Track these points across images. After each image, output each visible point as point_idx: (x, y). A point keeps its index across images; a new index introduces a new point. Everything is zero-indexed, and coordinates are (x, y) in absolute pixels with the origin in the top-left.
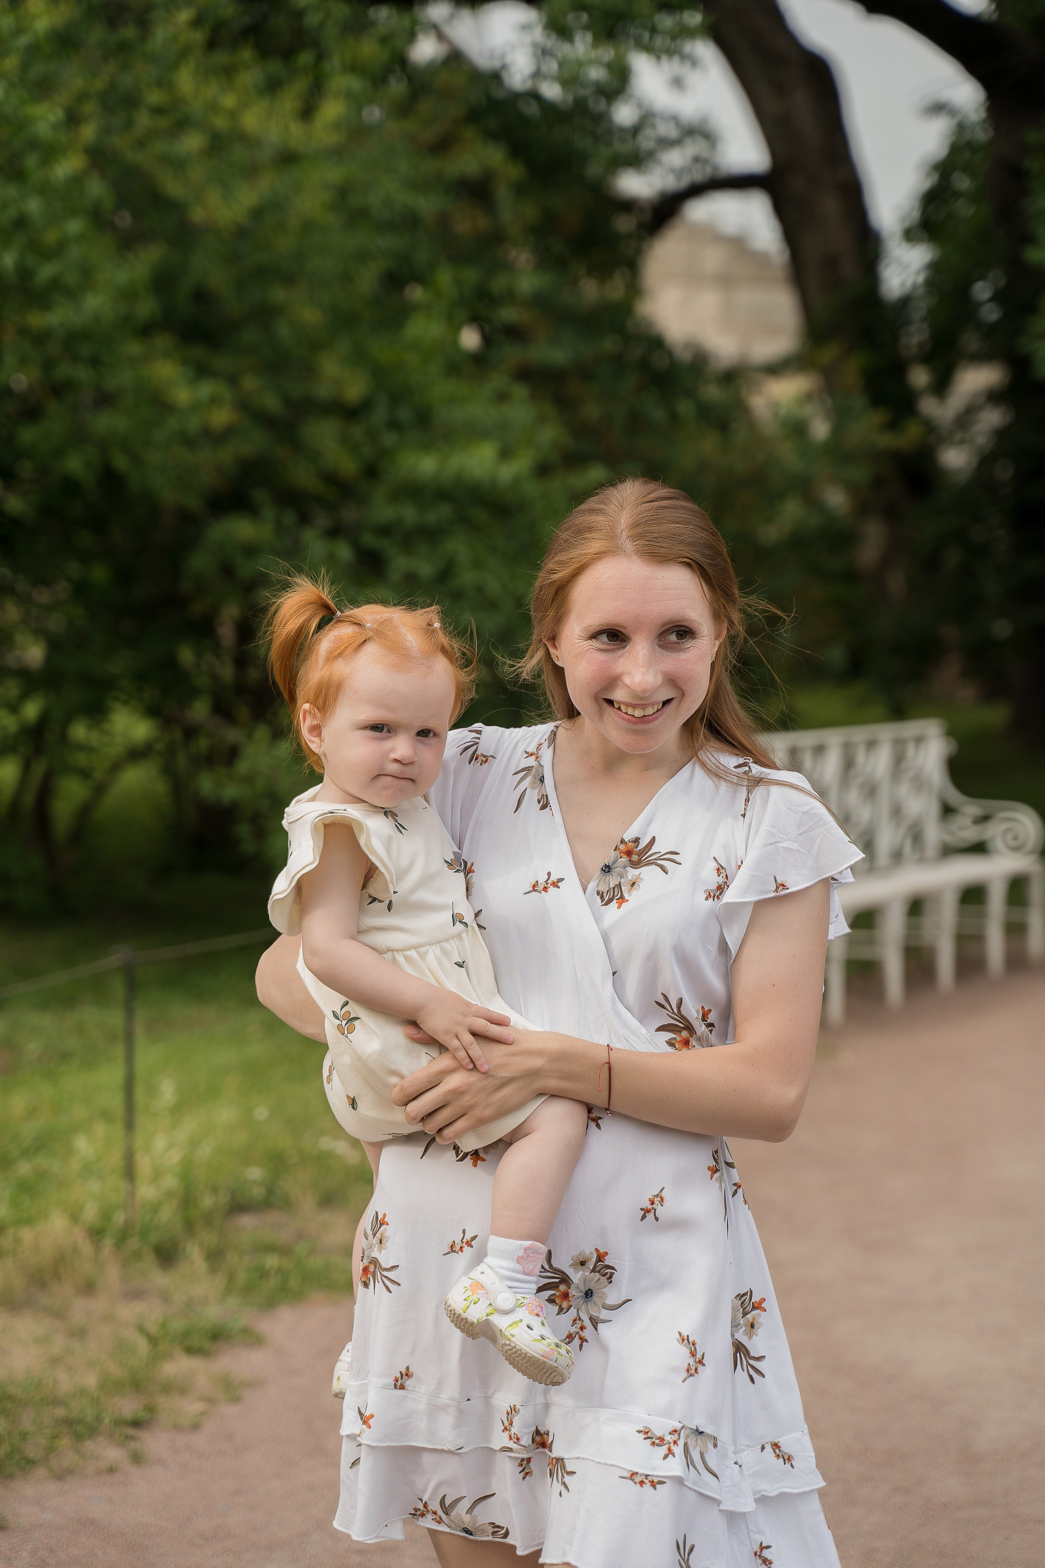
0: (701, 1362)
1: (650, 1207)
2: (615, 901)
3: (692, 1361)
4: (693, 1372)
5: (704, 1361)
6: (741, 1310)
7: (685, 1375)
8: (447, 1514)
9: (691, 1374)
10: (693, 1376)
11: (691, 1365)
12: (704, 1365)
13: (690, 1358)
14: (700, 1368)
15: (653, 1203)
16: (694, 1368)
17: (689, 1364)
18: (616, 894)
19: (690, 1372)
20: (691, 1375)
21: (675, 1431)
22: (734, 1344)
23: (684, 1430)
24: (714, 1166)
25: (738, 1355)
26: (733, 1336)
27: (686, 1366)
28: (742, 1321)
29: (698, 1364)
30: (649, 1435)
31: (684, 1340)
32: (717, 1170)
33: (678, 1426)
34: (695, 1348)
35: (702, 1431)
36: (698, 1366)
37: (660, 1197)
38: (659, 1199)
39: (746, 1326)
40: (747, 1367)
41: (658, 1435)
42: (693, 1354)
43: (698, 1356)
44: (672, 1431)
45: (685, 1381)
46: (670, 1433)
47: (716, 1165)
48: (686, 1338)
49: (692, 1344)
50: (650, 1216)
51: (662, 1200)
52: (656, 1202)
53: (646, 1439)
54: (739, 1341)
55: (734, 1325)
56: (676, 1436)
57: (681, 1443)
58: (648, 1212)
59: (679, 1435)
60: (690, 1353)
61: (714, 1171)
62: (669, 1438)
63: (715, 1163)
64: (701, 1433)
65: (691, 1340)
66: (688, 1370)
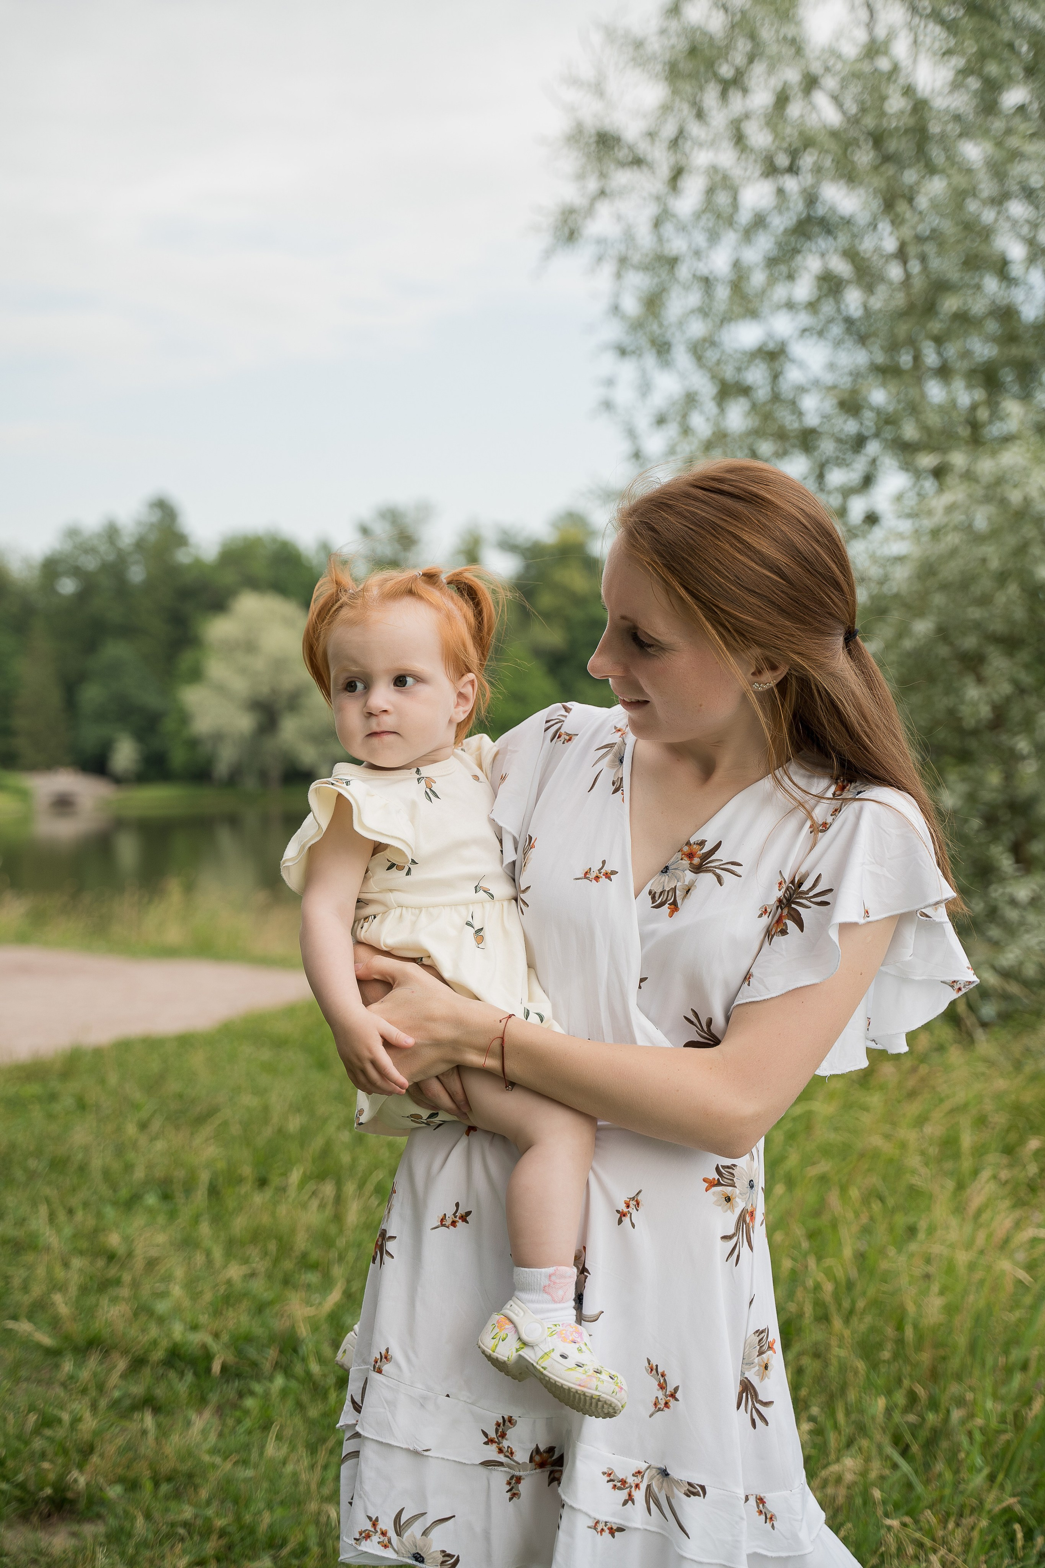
0: (673, 1396)
1: (625, 1210)
2: (667, 905)
3: (660, 1394)
4: (662, 1406)
5: (677, 1395)
6: (758, 1347)
7: (653, 1409)
8: (399, 1534)
9: (659, 1408)
10: (662, 1410)
11: (659, 1399)
12: (677, 1400)
13: (658, 1390)
14: (672, 1402)
15: (628, 1207)
16: (662, 1402)
17: (657, 1397)
18: (669, 898)
19: (659, 1406)
20: (660, 1410)
21: (639, 1472)
22: (742, 1382)
23: (649, 1470)
24: (714, 1179)
25: (744, 1395)
26: (743, 1373)
27: (654, 1400)
28: (756, 1360)
29: (669, 1398)
30: (612, 1477)
31: (652, 1370)
32: (719, 1184)
33: (643, 1466)
34: (665, 1380)
35: (670, 1473)
36: (670, 1401)
37: (637, 1201)
38: (635, 1203)
39: (760, 1365)
40: (752, 1410)
41: (621, 1476)
42: (662, 1387)
43: (670, 1389)
44: (636, 1473)
45: (650, 1416)
46: (633, 1475)
47: (718, 1179)
48: (655, 1367)
49: (663, 1375)
50: (626, 1220)
51: (638, 1204)
52: (631, 1205)
53: (608, 1481)
54: (749, 1381)
55: (747, 1362)
56: (640, 1477)
57: (643, 1486)
58: (624, 1216)
59: (643, 1477)
60: (658, 1385)
61: (712, 1184)
62: (631, 1480)
63: (717, 1177)
64: (667, 1475)
65: (660, 1371)
66: (655, 1404)
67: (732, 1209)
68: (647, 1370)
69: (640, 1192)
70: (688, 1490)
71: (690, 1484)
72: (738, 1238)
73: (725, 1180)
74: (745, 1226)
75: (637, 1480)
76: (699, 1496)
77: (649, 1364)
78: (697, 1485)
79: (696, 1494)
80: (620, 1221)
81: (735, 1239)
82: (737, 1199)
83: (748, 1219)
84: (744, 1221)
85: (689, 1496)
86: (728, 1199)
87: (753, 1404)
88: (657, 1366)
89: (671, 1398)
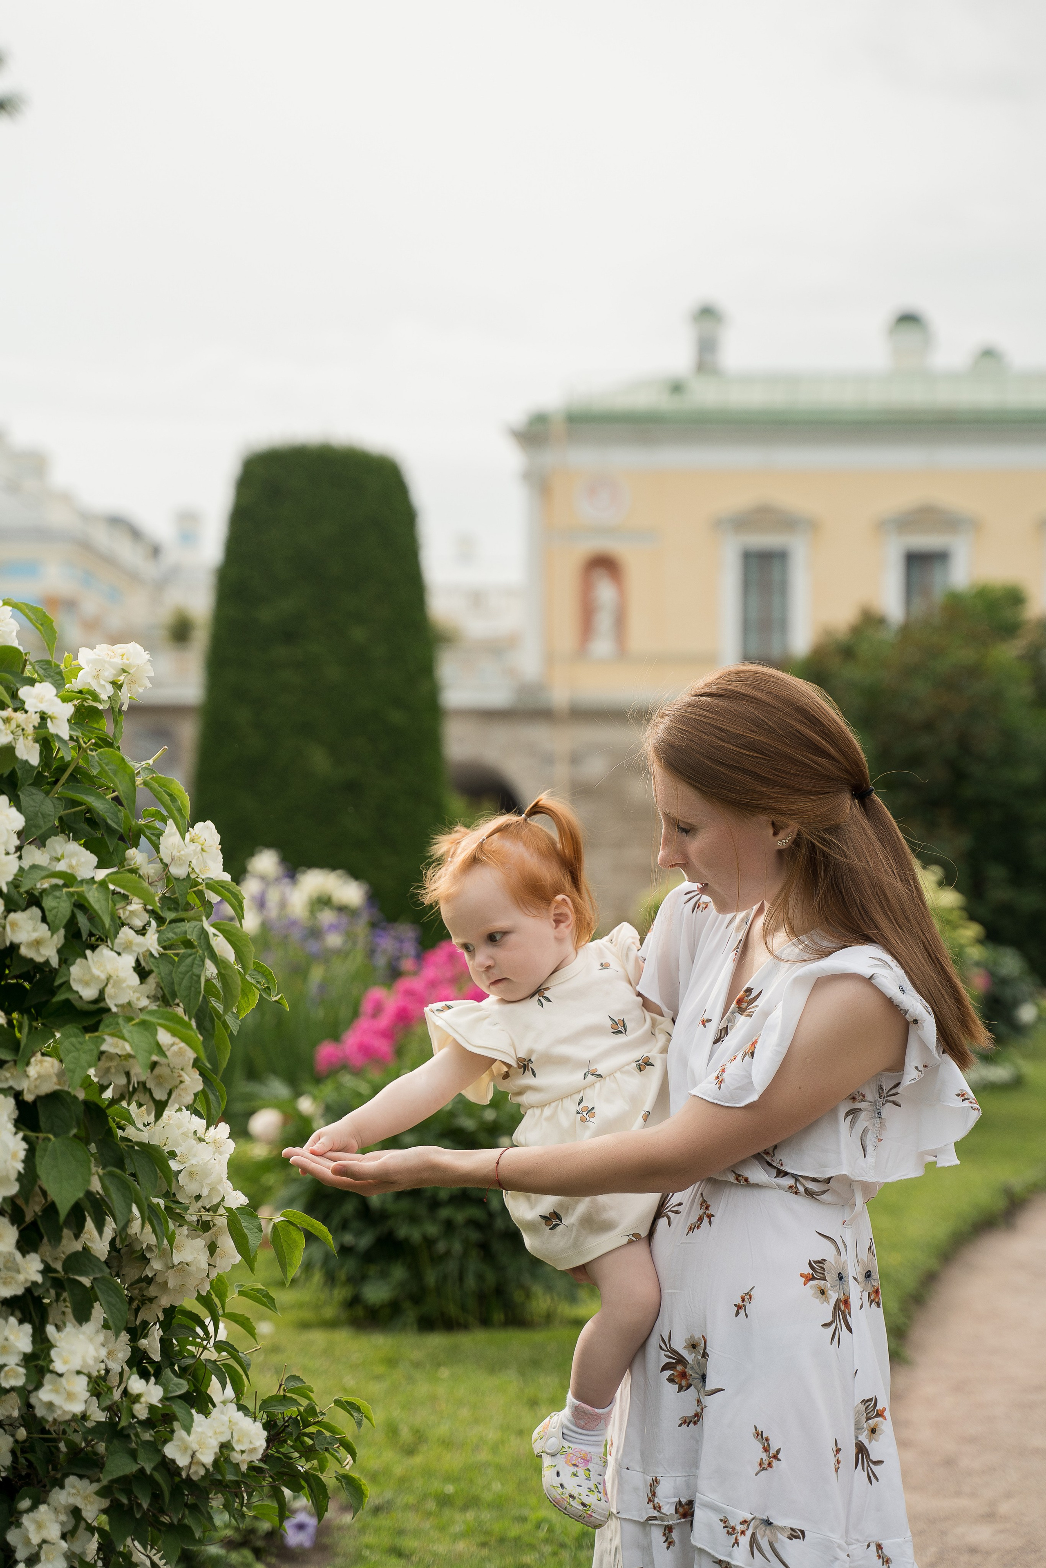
0: (775, 1457)
1: (741, 1304)
3: (764, 1456)
4: (766, 1466)
5: (779, 1456)
7: (758, 1468)
9: (764, 1468)
10: (766, 1469)
11: (764, 1460)
12: (779, 1460)
13: (763, 1452)
14: (775, 1463)
15: (743, 1301)
16: (766, 1463)
17: (762, 1459)
19: (764, 1466)
20: (764, 1469)
21: (745, 1521)
22: (857, 1445)
23: (754, 1521)
24: (809, 1274)
25: (860, 1455)
26: (857, 1437)
27: (759, 1461)
28: (865, 1426)
29: (771, 1459)
30: (727, 1524)
31: (758, 1435)
32: (814, 1278)
33: (749, 1517)
34: (768, 1444)
35: (772, 1522)
36: (772, 1461)
37: (750, 1295)
38: (749, 1297)
39: (868, 1430)
40: (867, 1468)
41: (732, 1524)
42: (766, 1449)
43: (773, 1451)
44: (743, 1522)
45: (756, 1475)
46: (741, 1523)
47: (812, 1273)
48: (760, 1433)
49: (767, 1440)
50: (742, 1312)
51: (751, 1298)
52: (746, 1300)
53: (724, 1527)
54: (863, 1443)
55: (858, 1428)
56: (746, 1526)
57: (749, 1533)
58: (740, 1309)
59: (748, 1526)
60: (763, 1448)
61: (809, 1278)
62: (739, 1528)
63: (811, 1272)
64: (771, 1524)
65: (764, 1436)
66: (760, 1464)
67: (827, 1300)
68: (754, 1436)
69: (753, 1288)
70: (791, 1534)
71: (792, 1529)
72: (837, 1324)
73: (818, 1274)
74: (840, 1313)
75: (743, 1527)
76: (800, 1539)
77: (756, 1430)
78: (798, 1529)
79: (797, 1537)
80: (737, 1314)
81: (834, 1325)
82: (830, 1292)
83: (842, 1307)
84: (840, 1309)
85: (792, 1540)
86: (823, 1292)
87: (868, 1463)
88: (762, 1432)
89: (773, 1459)
